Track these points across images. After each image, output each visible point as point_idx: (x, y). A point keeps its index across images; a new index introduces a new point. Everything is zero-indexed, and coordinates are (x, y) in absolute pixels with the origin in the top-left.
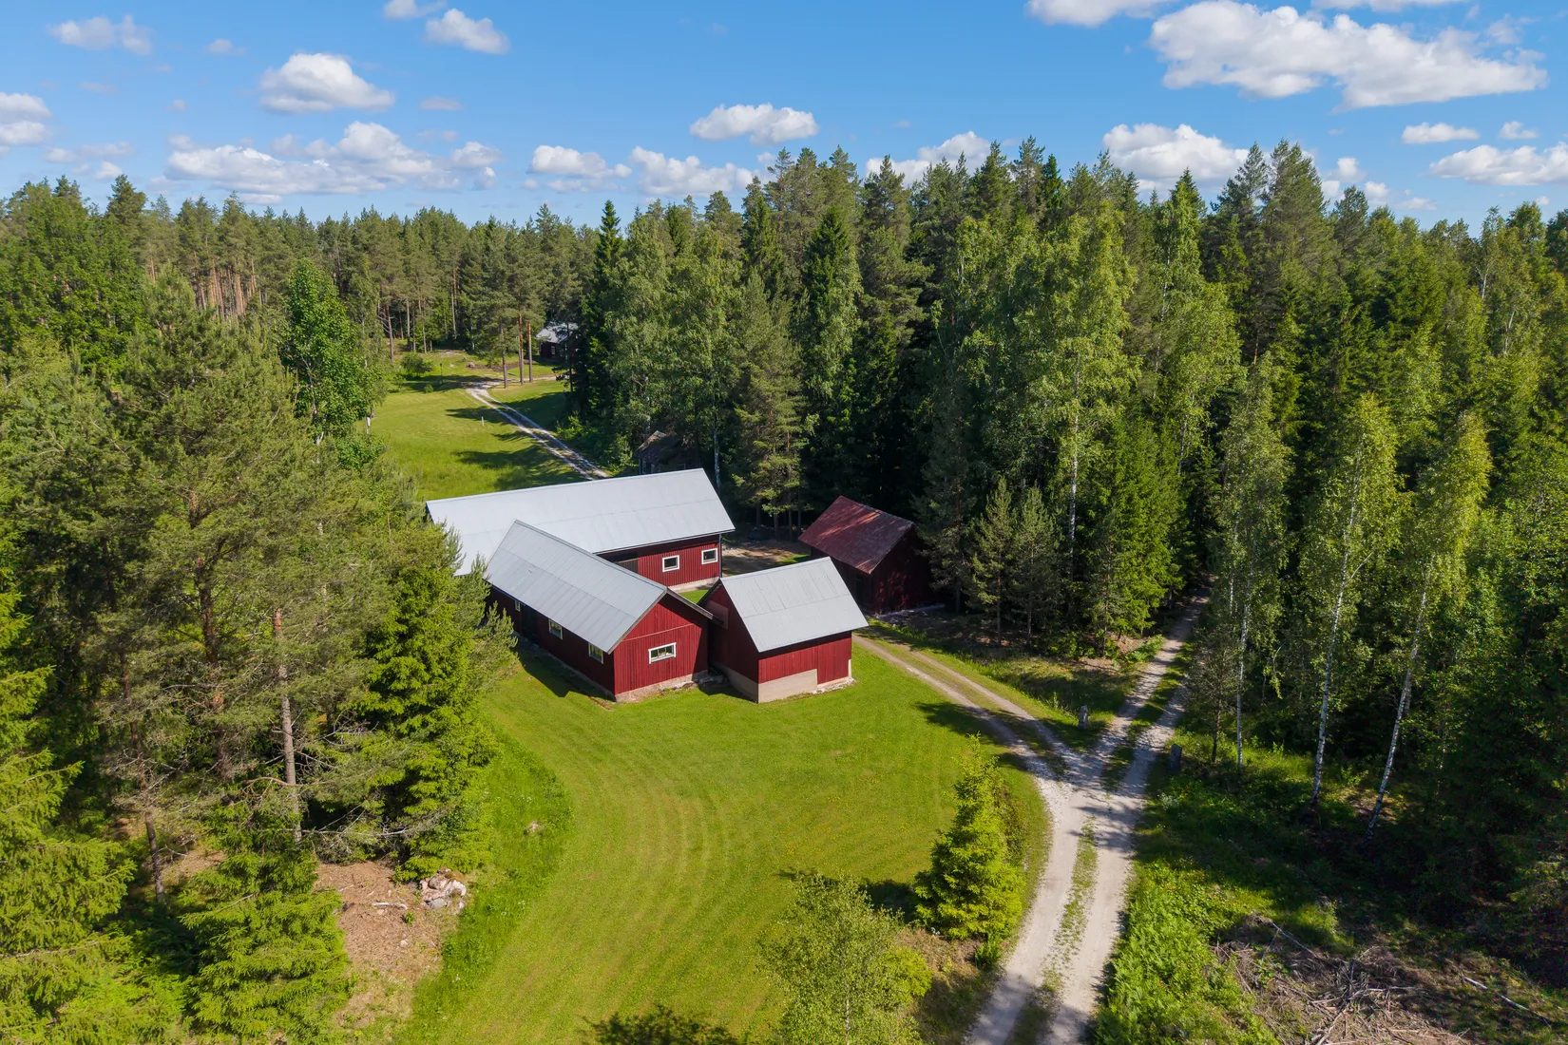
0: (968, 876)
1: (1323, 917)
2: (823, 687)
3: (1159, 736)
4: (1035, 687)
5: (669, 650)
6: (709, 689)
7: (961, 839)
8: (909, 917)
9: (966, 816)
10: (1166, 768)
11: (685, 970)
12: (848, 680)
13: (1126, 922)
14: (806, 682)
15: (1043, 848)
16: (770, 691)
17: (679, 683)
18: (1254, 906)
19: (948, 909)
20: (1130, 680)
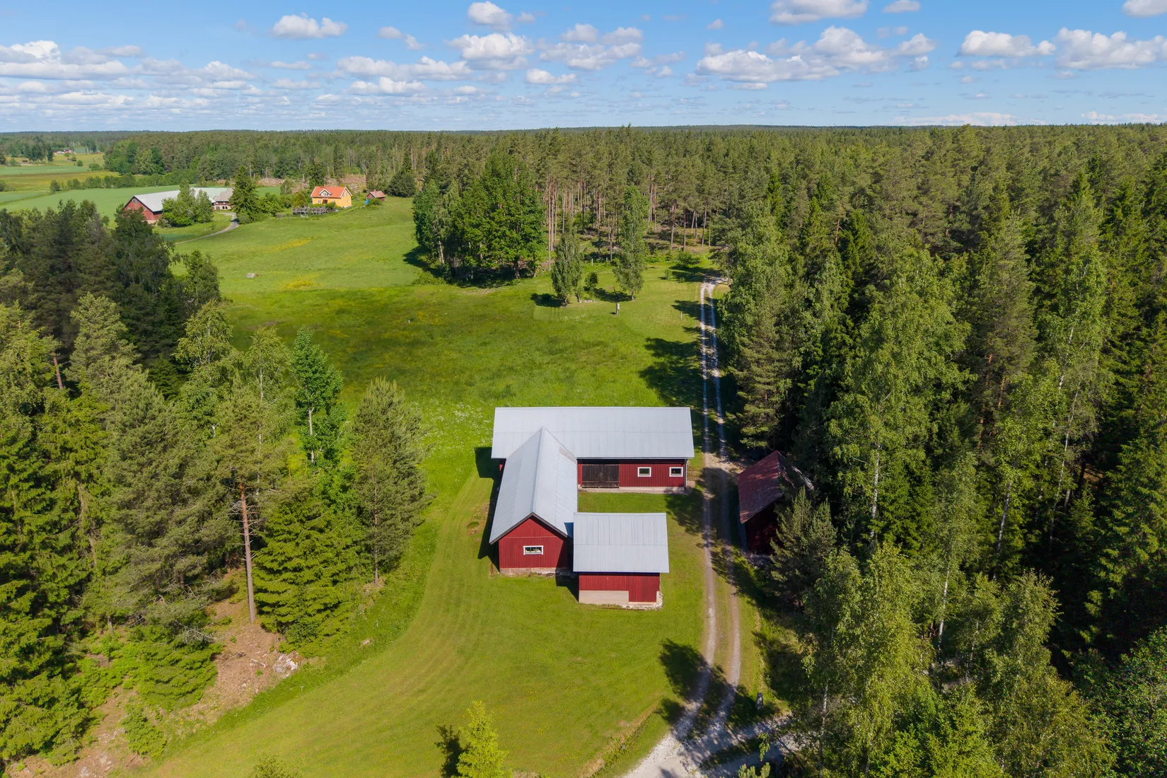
2: (633, 605)
5: (540, 549)
6: (562, 581)
12: (654, 605)
14: (620, 598)
16: (588, 597)
17: (545, 571)
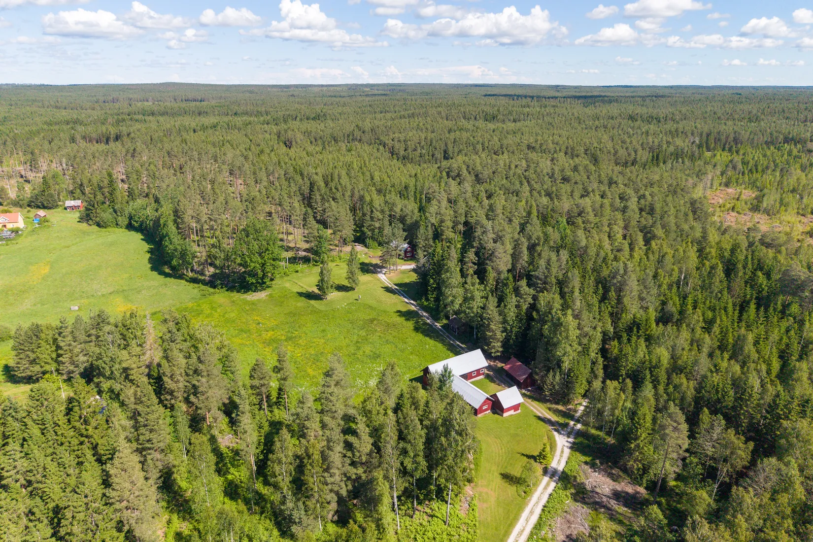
0: (544, 456)
1: (598, 462)
2: (515, 413)
3: (579, 426)
4: (556, 412)
5: (486, 406)
6: (494, 413)
7: (544, 451)
8: (536, 461)
9: (544, 448)
10: (579, 434)
11: (506, 467)
12: (520, 411)
13: (567, 462)
14: (512, 412)
15: (556, 450)
16: (505, 415)
17: (487, 412)
18: (588, 459)
19: (542, 461)
20: (576, 411)
